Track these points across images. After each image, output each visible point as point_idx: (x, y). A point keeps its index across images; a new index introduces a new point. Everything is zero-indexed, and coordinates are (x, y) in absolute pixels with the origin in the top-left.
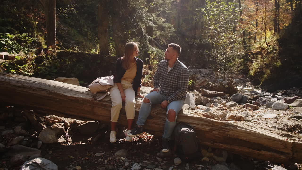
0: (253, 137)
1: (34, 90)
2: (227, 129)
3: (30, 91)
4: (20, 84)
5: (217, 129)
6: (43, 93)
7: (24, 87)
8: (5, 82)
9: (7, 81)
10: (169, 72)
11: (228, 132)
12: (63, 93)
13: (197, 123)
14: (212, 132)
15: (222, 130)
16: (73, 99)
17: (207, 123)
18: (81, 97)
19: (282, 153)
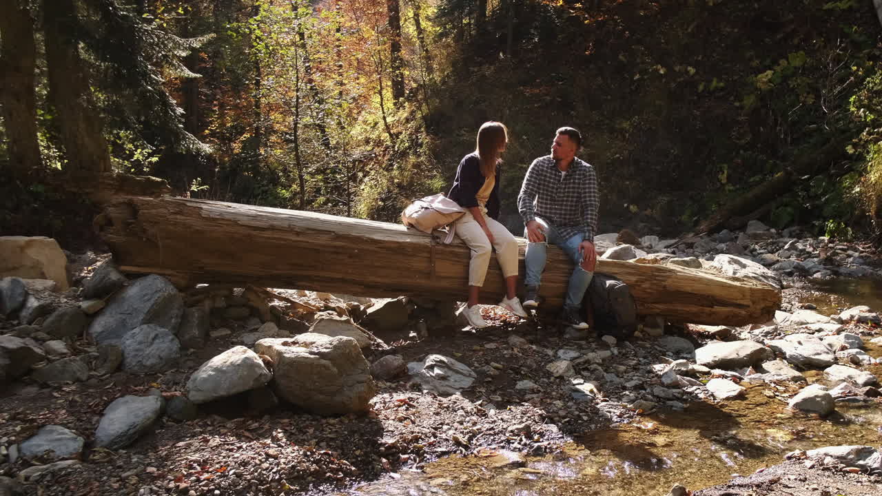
0: (701, 285)
1: (298, 234)
2: (662, 276)
3: (291, 238)
4: (260, 221)
5: (646, 280)
6: (323, 240)
7: (272, 228)
8: (223, 219)
9: (227, 217)
10: (564, 180)
11: (664, 281)
12: (367, 236)
13: (617, 272)
14: (639, 286)
15: (655, 279)
16: (393, 245)
17: (632, 271)
18: (408, 240)
19: (740, 306)
